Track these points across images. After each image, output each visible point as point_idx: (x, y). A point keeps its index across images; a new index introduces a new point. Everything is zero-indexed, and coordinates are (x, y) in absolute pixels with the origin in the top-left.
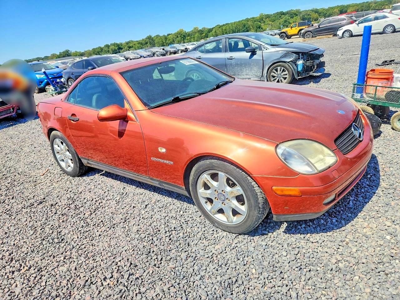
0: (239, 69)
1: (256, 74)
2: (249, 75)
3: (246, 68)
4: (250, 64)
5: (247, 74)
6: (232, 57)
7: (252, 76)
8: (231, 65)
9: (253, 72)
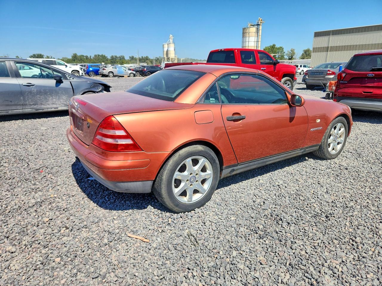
0: (42, 97)
1: (65, 103)
2: (56, 104)
3: (52, 96)
4: (57, 93)
5: (53, 103)
6: (31, 84)
7: (59, 105)
8: (30, 92)
9: (62, 100)
